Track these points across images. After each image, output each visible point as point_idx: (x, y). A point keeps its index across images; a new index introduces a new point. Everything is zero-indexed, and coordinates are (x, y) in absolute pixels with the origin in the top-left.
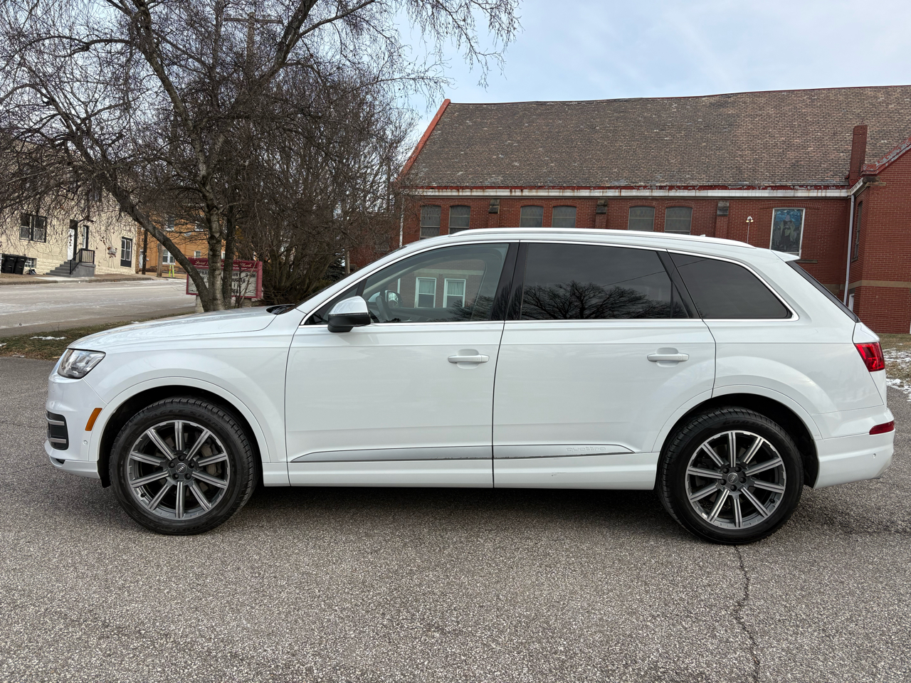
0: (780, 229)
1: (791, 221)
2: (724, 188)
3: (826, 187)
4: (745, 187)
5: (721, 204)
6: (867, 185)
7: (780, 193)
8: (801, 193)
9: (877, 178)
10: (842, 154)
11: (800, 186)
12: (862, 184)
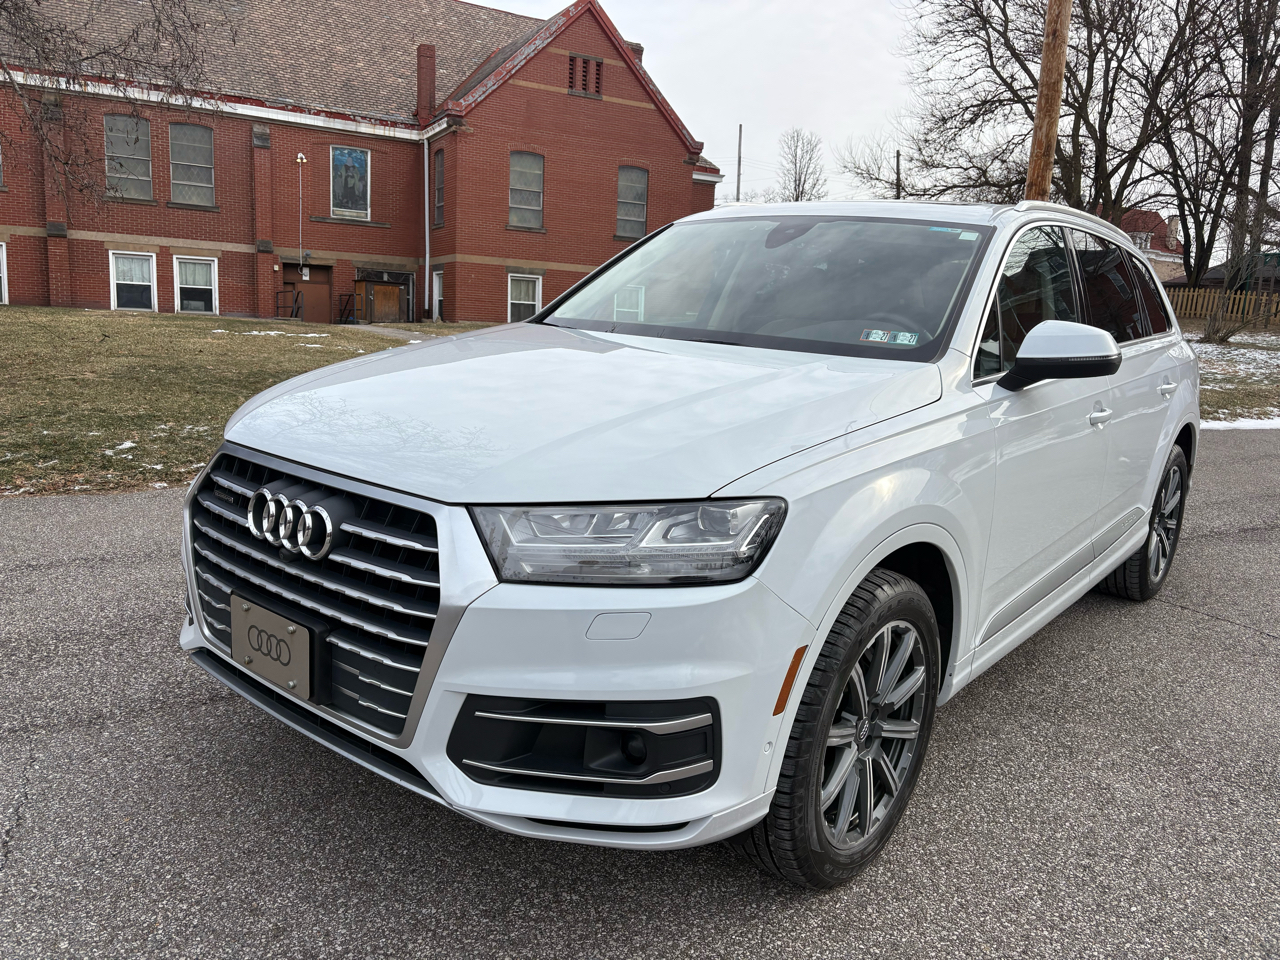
0: (341, 176)
1: (354, 167)
2: (260, 103)
3: (394, 124)
4: (290, 107)
5: (257, 129)
6: (453, 128)
7: (338, 124)
8: (365, 128)
9: (464, 121)
10: (400, 80)
11: (362, 118)
12: (445, 126)
